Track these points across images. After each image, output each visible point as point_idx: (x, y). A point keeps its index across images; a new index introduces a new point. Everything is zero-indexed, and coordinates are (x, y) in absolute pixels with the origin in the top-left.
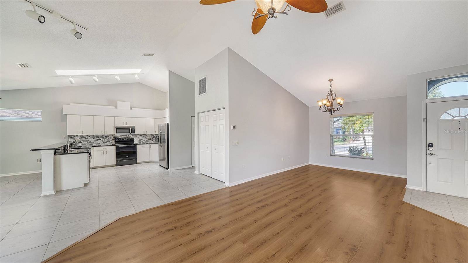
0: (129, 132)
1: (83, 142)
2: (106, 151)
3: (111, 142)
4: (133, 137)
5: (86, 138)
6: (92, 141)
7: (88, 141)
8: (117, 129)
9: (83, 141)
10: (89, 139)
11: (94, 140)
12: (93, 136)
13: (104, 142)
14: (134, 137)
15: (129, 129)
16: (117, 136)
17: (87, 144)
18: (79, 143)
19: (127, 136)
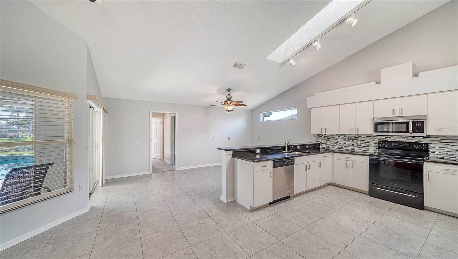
0: (407, 131)
1: (332, 144)
2: (351, 162)
3: (372, 147)
4: (424, 141)
5: (335, 138)
6: (342, 144)
7: (338, 144)
8: (376, 125)
9: (331, 142)
10: (338, 140)
11: (346, 142)
12: (344, 136)
13: (359, 146)
14: (430, 142)
15: (407, 124)
16: (384, 137)
17: (336, 147)
18: (327, 145)
19: (409, 138)
